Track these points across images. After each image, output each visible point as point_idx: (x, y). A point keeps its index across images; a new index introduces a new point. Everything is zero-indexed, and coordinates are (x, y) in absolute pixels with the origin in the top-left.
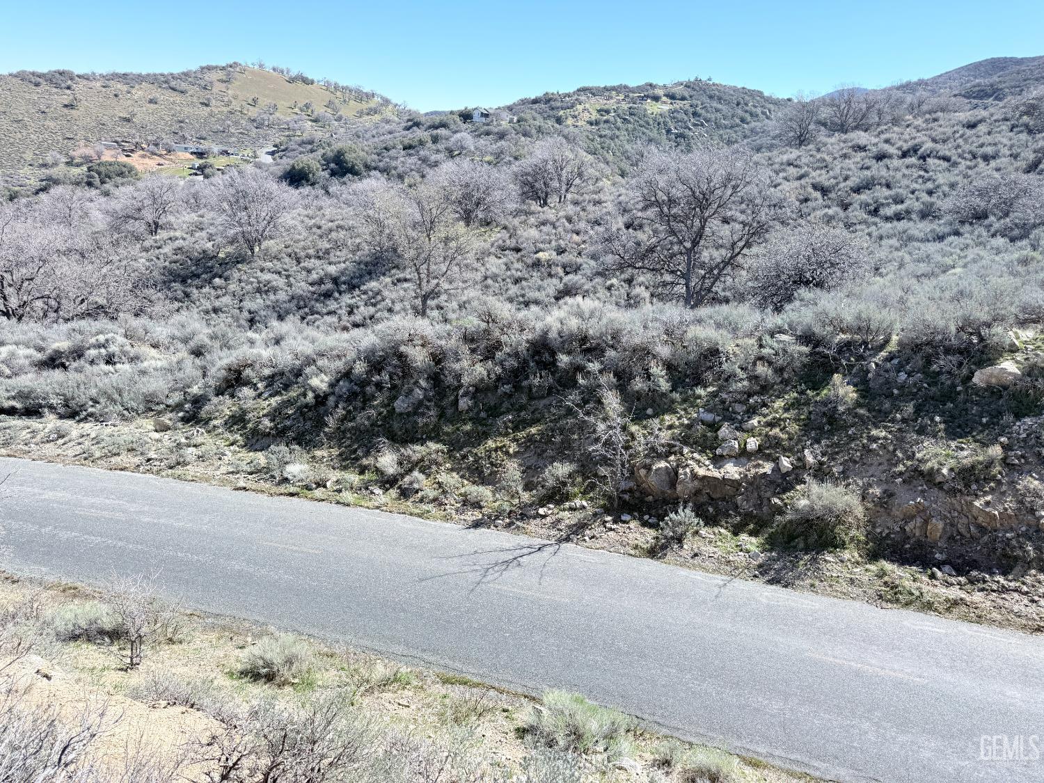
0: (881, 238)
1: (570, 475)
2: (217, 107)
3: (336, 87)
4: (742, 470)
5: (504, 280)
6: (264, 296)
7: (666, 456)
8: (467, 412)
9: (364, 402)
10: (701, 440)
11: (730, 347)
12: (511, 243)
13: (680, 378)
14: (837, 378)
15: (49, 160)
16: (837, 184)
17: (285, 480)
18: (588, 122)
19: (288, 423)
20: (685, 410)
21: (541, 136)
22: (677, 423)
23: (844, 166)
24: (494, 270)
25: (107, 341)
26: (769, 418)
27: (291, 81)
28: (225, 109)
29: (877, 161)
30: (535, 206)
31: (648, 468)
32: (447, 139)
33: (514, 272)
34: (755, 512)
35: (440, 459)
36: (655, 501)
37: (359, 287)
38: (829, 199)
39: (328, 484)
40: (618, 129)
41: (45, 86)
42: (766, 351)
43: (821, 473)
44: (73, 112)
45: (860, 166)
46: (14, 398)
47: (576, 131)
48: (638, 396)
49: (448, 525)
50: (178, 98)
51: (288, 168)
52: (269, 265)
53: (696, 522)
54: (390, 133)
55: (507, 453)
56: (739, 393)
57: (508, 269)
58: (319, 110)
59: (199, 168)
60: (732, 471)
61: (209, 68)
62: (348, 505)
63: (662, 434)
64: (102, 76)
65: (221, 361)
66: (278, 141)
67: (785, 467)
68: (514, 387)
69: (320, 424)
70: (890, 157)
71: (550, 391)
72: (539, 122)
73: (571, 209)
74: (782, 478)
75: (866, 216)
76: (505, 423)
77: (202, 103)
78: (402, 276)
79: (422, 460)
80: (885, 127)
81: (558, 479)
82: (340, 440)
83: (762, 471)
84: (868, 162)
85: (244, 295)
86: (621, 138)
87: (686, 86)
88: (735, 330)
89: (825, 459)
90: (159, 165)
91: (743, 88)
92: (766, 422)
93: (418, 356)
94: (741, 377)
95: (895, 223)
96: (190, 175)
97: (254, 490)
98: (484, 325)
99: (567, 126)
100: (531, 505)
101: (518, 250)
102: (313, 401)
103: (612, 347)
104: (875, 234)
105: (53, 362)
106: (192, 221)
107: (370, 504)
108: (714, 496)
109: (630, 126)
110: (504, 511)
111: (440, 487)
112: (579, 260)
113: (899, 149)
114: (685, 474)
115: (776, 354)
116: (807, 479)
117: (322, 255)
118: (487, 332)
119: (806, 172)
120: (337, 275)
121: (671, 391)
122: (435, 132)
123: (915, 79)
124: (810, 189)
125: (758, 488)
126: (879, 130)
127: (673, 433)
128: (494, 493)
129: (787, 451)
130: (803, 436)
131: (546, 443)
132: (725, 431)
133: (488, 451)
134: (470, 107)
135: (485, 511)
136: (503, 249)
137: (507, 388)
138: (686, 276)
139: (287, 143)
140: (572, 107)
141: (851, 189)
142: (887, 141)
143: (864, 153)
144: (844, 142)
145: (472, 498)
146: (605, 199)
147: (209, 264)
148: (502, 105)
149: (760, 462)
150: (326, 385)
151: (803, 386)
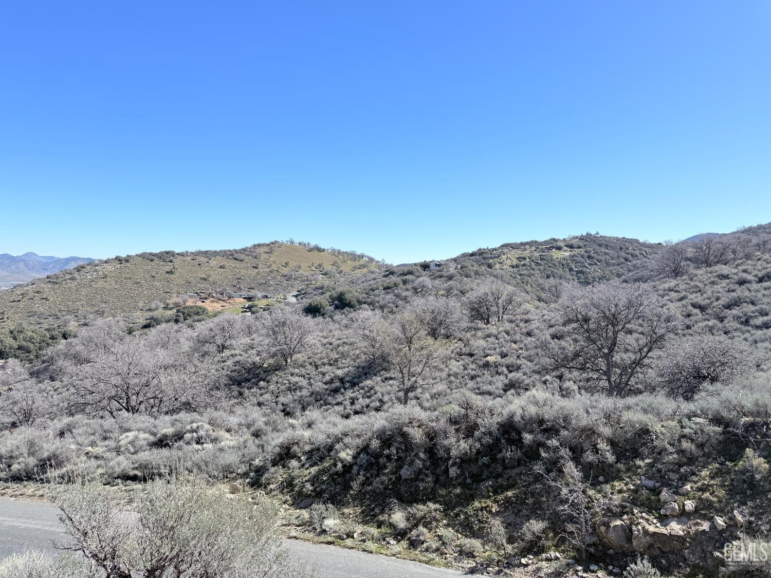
0: (756, 342)
1: (544, 531)
2: (263, 269)
3: (339, 252)
4: (684, 527)
5: (463, 377)
6: (293, 393)
7: (619, 516)
8: (456, 478)
9: (378, 471)
10: (647, 503)
11: (658, 428)
12: (466, 350)
13: (621, 452)
14: (749, 451)
15: (153, 306)
16: (711, 303)
17: (324, 532)
18: (510, 266)
19: (324, 487)
20: (629, 477)
21: (478, 277)
22: (625, 488)
23: (714, 290)
24: (455, 369)
25: (198, 427)
26: (700, 484)
27: (310, 250)
28: (268, 270)
29: (740, 285)
30: (481, 324)
31: (607, 525)
32: (412, 282)
33: (470, 371)
34: (701, 564)
35: (438, 517)
36: (616, 554)
37: (358, 384)
38: (707, 314)
39: (355, 535)
40: (533, 270)
41: (156, 260)
42: (687, 431)
43: (752, 531)
44: (172, 276)
45: (726, 289)
46: (137, 468)
47: (503, 272)
48: (590, 465)
49: (450, 571)
50: (238, 264)
51: (307, 305)
52: (297, 371)
53: (654, 572)
54: (374, 279)
55: (490, 512)
56: (672, 464)
57: (465, 369)
58: (328, 267)
59: (248, 308)
60: (676, 528)
61: (259, 245)
62: (371, 552)
63: (615, 497)
64: (192, 253)
65: (275, 441)
66: (300, 288)
67: (720, 525)
68: (491, 459)
69: (347, 487)
70: (750, 282)
71: (519, 462)
72: (476, 267)
73: (508, 326)
74: (718, 535)
75: (740, 326)
76: (487, 487)
77: (253, 267)
78: (388, 375)
79: (424, 517)
80: (740, 261)
81: (533, 533)
82: (361, 500)
83: (701, 528)
84: (732, 287)
85: (279, 393)
86: (537, 275)
87: (580, 239)
88: (658, 414)
89: (752, 519)
90: (222, 306)
91: (624, 238)
92: (697, 488)
93: (417, 435)
94: (671, 451)
95: (765, 331)
96: (242, 312)
97: (302, 539)
98: (463, 411)
99: (496, 270)
100: (514, 556)
101: (471, 355)
102: (342, 469)
103: (564, 428)
104: (750, 339)
105: (161, 443)
106: (246, 343)
107: (388, 552)
108: (664, 550)
109: (542, 268)
110: (493, 560)
111: (440, 539)
112: (519, 362)
113: (755, 276)
114: (638, 531)
115: (696, 433)
116: (741, 535)
117: (333, 363)
118: (466, 416)
119: (685, 295)
120: (343, 376)
121: (616, 462)
122: (405, 277)
123: (755, 225)
124: (690, 308)
125: (701, 543)
126: (736, 263)
127: (623, 497)
128: (483, 545)
129: (721, 512)
130: (730, 499)
131: (521, 504)
132: (665, 494)
133: (475, 511)
134: (427, 261)
135: (478, 560)
136: (460, 354)
137: (485, 460)
138: (607, 373)
139: (306, 289)
140: (499, 257)
141: (723, 306)
142: (745, 271)
143: (728, 281)
144: (711, 273)
145: (466, 549)
146: (532, 318)
147: (257, 372)
148: (449, 258)
149: (699, 521)
150: (351, 457)
151: (722, 459)
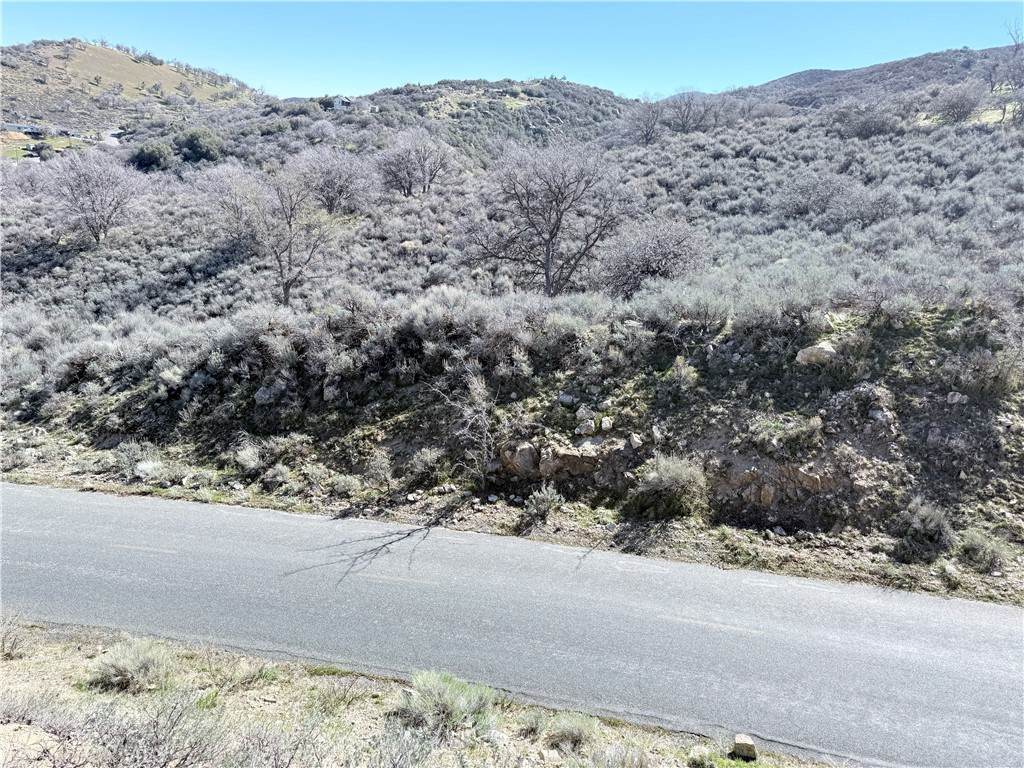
0: (719, 231)
1: (438, 461)
2: (53, 85)
3: (188, 69)
4: (598, 447)
5: (370, 268)
6: (111, 285)
7: (528, 438)
8: (333, 401)
9: (222, 395)
10: (561, 421)
11: (585, 332)
12: (376, 231)
13: (540, 363)
14: (679, 359)
16: (680, 181)
17: (138, 479)
18: (450, 115)
19: (139, 419)
20: (546, 393)
21: (403, 126)
22: (539, 406)
23: (686, 163)
24: (359, 258)
26: (621, 398)
27: (138, 60)
28: (64, 88)
29: (715, 160)
30: (399, 196)
31: (513, 449)
32: (307, 126)
33: (380, 260)
34: (610, 486)
35: (305, 451)
36: (520, 481)
37: (215, 275)
38: (673, 194)
39: (184, 481)
40: (479, 123)
42: (617, 336)
43: (667, 448)
45: (699, 164)
47: (439, 123)
48: (502, 380)
49: (314, 517)
50: (7, 73)
51: (136, 151)
52: (116, 252)
53: (558, 498)
54: (247, 118)
55: (375, 441)
56: (595, 375)
57: (374, 257)
58: (170, 92)
59: (34, 150)
60: (589, 448)
61: (44, 43)
62: (206, 502)
63: (525, 417)
65: (62, 355)
66: (124, 123)
67: (636, 443)
68: (381, 375)
69: (174, 418)
70: (726, 156)
71: (418, 378)
72: (401, 112)
73: (435, 200)
74: (633, 453)
75: (705, 211)
76: (372, 411)
77: (37, 80)
78: (261, 263)
79: (286, 452)
80: (721, 129)
81: (426, 464)
82: (195, 435)
83: (615, 447)
84: (707, 161)
85: (88, 285)
86: (482, 132)
87: (542, 84)
88: (590, 317)
89: (671, 434)
91: (595, 88)
92: (619, 402)
93: (280, 346)
94: (596, 360)
95: (731, 217)
96: (25, 156)
97: (102, 491)
98: (348, 314)
99: (430, 118)
100: (400, 493)
101: (383, 239)
102: (166, 395)
103: (477, 333)
104: (713, 227)
106: (27, 206)
107: (231, 500)
108: (574, 473)
109: (490, 120)
110: (373, 499)
111: (305, 478)
112: (445, 250)
113: (733, 149)
114: (548, 454)
115: (626, 339)
116: (656, 453)
117: (175, 243)
118: (352, 320)
119: (652, 169)
120: (192, 262)
121: (533, 376)
122: (295, 118)
123: (746, 86)
124: (656, 185)
125: (613, 463)
126: (715, 131)
127: (536, 415)
128: (362, 482)
129: (638, 428)
130: (651, 414)
131: (414, 430)
132: (583, 411)
133: (355, 440)
134: (331, 95)
135: (354, 500)
136: (368, 237)
137: (373, 376)
138: (545, 266)
139: (134, 125)
140: (434, 99)
141: (692, 185)
142: (723, 142)
143: (703, 153)
144: (686, 142)
145: (339, 488)
146: (468, 190)
147: (49, 252)
148: (363, 94)
149: (614, 439)
150: (180, 377)
151: (650, 368)
